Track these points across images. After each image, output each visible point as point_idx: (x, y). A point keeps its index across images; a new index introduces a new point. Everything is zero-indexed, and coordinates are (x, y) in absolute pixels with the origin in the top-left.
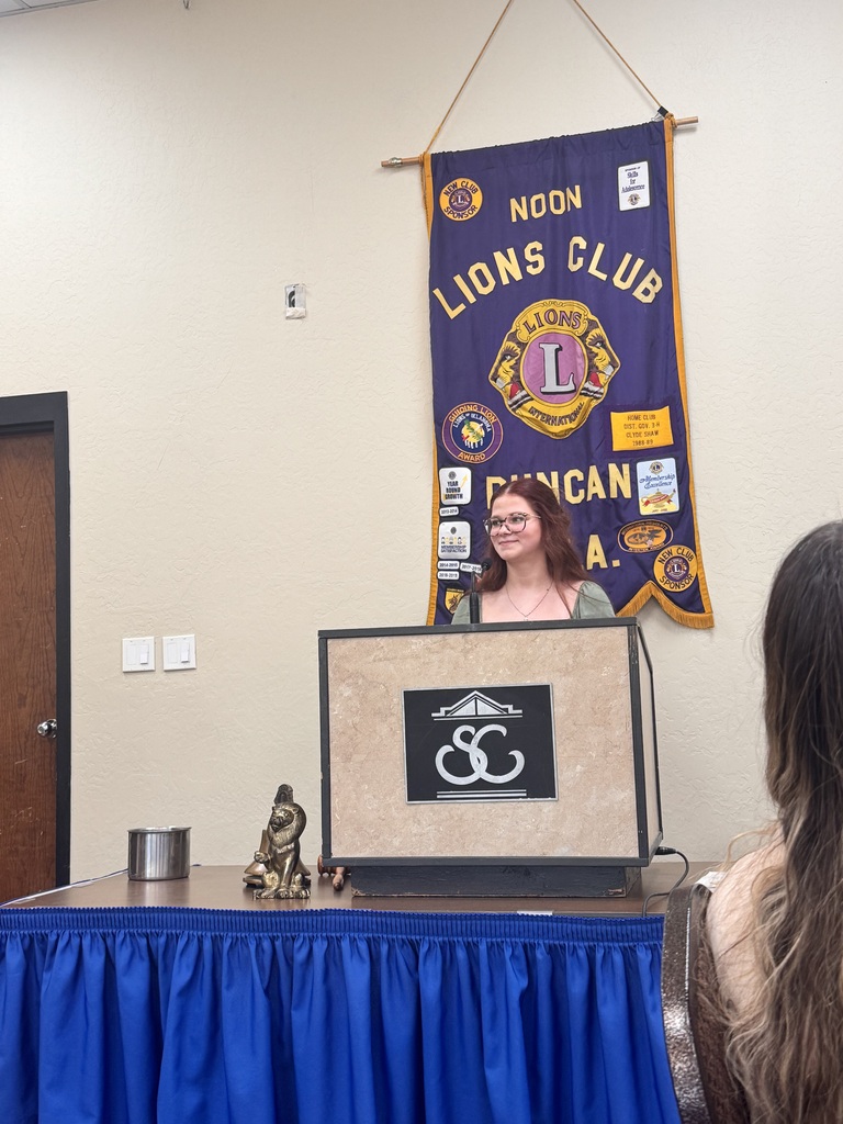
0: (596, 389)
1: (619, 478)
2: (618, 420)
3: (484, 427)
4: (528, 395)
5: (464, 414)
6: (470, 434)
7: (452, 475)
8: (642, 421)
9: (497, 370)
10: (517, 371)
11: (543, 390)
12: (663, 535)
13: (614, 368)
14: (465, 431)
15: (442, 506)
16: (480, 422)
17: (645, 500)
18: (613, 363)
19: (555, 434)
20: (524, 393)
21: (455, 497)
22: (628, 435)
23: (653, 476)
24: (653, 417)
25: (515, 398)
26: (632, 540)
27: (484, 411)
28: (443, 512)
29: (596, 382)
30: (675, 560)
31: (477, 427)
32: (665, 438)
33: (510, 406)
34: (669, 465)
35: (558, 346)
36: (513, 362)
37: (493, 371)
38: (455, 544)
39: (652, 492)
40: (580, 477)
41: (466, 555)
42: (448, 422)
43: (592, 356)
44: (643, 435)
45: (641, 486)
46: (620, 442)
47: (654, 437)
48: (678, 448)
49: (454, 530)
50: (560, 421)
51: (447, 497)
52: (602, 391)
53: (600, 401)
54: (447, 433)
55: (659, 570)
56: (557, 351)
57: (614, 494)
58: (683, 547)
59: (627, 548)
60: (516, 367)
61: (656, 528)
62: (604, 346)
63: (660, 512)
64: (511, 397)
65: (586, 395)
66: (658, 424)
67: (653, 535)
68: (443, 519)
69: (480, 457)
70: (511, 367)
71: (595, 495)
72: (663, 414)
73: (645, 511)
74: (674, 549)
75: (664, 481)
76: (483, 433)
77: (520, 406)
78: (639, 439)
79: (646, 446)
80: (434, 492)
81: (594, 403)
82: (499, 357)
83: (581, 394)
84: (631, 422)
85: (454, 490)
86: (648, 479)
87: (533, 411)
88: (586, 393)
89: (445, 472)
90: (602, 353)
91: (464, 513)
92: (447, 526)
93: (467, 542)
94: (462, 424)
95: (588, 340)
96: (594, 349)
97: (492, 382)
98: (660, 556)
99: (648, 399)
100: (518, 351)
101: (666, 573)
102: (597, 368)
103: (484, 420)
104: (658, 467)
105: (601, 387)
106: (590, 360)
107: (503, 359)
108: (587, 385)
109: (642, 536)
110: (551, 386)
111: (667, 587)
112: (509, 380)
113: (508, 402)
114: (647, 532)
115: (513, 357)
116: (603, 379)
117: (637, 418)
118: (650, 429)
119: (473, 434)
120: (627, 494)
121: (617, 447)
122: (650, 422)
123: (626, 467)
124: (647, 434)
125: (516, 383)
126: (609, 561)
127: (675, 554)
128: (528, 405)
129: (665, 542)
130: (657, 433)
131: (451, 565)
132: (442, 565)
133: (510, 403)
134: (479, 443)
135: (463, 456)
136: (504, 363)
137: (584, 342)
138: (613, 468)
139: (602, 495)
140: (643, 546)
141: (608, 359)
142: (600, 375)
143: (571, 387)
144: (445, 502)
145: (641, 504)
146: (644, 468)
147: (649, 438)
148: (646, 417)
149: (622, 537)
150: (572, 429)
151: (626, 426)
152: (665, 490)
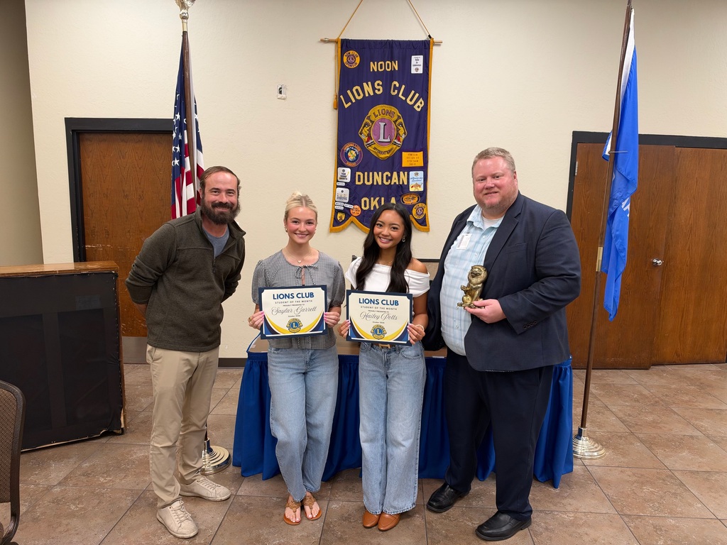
0: (398, 142)
1: (403, 176)
2: (405, 154)
3: (356, 153)
4: (373, 142)
5: (349, 147)
7: (344, 171)
9: (362, 130)
10: (370, 132)
11: (379, 140)
12: (417, 199)
13: (405, 135)
14: (349, 154)
15: (338, 181)
16: (354, 151)
17: (412, 186)
18: (405, 133)
19: (382, 158)
21: (343, 179)
22: (408, 161)
23: (415, 177)
24: (417, 155)
25: (369, 143)
26: (406, 200)
27: (356, 146)
28: (338, 184)
30: (419, 208)
32: (421, 164)
34: (421, 173)
35: (385, 123)
36: (368, 128)
37: (360, 130)
38: (343, 196)
39: (414, 183)
40: (390, 175)
41: (347, 201)
42: (343, 150)
43: (398, 130)
44: (413, 161)
45: (410, 181)
48: (424, 168)
49: (342, 191)
50: (384, 153)
51: (341, 178)
52: (401, 144)
53: (400, 147)
54: (342, 154)
55: (414, 211)
56: (385, 125)
57: (401, 183)
58: (422, 204)
59: (404, 202)
60: (369, 130)
61: (414, 196)
62: (402, 126)
63: (416, 191)
64: (367, 142)
66: (418, 158)
67: (413, 199)
68: (338, 186)
69: (354, 164)
70: (367, 130)
71: (395, 182)
72: (421, 154)
73: (411, 190)
74: (420, 204)
75: (419, 179)
76: (355, 155)
77: (370, 146)
78: (411, 163)
79: (413, 166)
80: (335, 175)
81: (398, 148)
82: (363, 125)
83: (393, 144)
85: (344, 176)
86: (413, 178)
87: (375, 148)
88: (395, 144)
89: (340, 169)
90: (401, 129)
91: (347, 186)
92: (339, 190)
93: (347, 196)
94: (348, 151)
95: (397, 123)
96: (399, 127)
97: (360, 135)
98: (415, 206)
99: (416, 147)
100: (371, 124)
101: (416, 212)
102: (399, 134)
103: (356, 150)
104: (417, 174)
105: (400, 142)
106: (397, 131)
107: (365, 126)
108: (395, 141)
109: (409, 199)
110: (381, 139)
111: (416, 217)
112: (366, 135)
113: (365, 144)
114: (411, 197)
115: (368, 126)
116: (402, 139)
117: (411, 155)
118: (415, 159)
119: (352, 155)
120: (406, 183)
121: (404, 165)
122: (415, 157)
123: (406, 173)
125: (369, 136)
127: (420, 206)
128: (373, 146)
129: (417, 202)
130: (418, 161)
131: (341, 204)
132: (337, 204)
134: (354, 159)
135: (348, 164)
136: (365, 128)
137: (395, 124)
138: (402, 173)
140: (410, 202)
141: (403, 131)
142: (400, 137)
143: (389, 140)
145: (410, 187)
146: (412, 174)
147: (415, 163)
148: (414, 155)
149: (403, 199)
150: (388, 157)
151: (407, 158)
152: (419, 183)
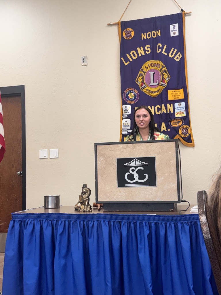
0: (164, 84)
1: (170, 107)
2: (170, 92)
3: (134, 94)
4: (146, 86)
5: (129, 91)
6: (131, 96)
7: (126, 107)
8: (176, 92)
9: (138, 79)
10: (143, 79)
11: (150, 84)
12: (181, 122)
13: (169, 78)
14: (129, 95)
15: (123, 115)
16: (133, 93)
17: (177, 113)
18: (168, 77)
19: (153, 96)
20: (145, 85)
21: (126, 113)
22: (172, 96)
23: (179, 107)
24: (179, 91)
25: (143, 86)
26: (173, 124)
27: (134, 90)
28: (123, 117)
29: (164, 82)
30: (184, 129)
31: (132, 94)
32: (182, 97)
33: (141, 89)
34: (183, 104)
35: (154, 73)
36: (142, 77)
37: (137, 79)
38: (127, 125)
39: (178, 111)
40: (160, 107)
41: (130, 128)
42: (125, 93)
43: (163, 75)
44: (176, 96)
45: (176, 110)
46: (170, 98)
47: (179, 97)
48: (186, 100)
49: (126, 121)
50: (154, 92)
51: (125, 113)
52: (166, 84)
53: (165, 87)
54: (125, 96)
55: (180, 132)
56: (154, 74)
57: (168, 112)
58: (186, 126)
59: (172, 126)
60: (143, 78)
61: (179, 121)
62: (166, 73)
63: (180, 116)
64: (141, 86)
65: (161, 86)
66: (180, 93)
67: (179, 122)
69: (133, 102)
70: (141, 78)
71: (164, 112)
72: (182, 91)
73: (177, 116)
74: (184, 126)
75: (182, 108)
76: (134, 96)
77: (144, 89)
78: (175, 97)
79: (177, 99)
80: (121, 111)
81: (164, 88)
82: (138, 76)
83: (160, 85)
84: (173, 93)
85: (126, 111)
86: (178, 108)
87: (147, 90)
88: (161, 85)
89: (124, 106)
90: (166, 74)
91: (129, 117)
92: (124, 120)
93: (130, 125)
94: (128, 94)
95: (162, 71)
96: (164, 73)
97: (136, 82)
98: (181, 128)
99: (178, 86)
100: (143, 74)
101: (182, 132)
102: (164, 78)
103: (134, 92)
104: (180, 105)
105: (165, 83)
106: (163, 76)
108: (162, 83)
109: (176, 123)
110: (152, 83)
111: (182, 136)
112: (141, 82)
114: (177, 122)
115: (142, 76)
116: (166, 81)
117: (175, 92)
118: (178, 95)
120: (172, 112)
121: (169, 99)
123: (172, 105)
124: (177, 96)
125: (143, 82)
126: (167, 129)
127: (184, 127)
128: (146, 88)
129: (182, 124)
130: (180, 96)
131: (125, 131)
132: (123, 131)
133: (141, 88)
134: (133, 98)
135: (129, 102)
136: (140, 77)
137: (161, 71)
138: (168, 105)
139: (165, 112)
140: (176, 125)
141: (167, 76)
142: (165, 80)
143: (157, 83)
144: (124, 114)
145: (176, 114)
146: (176, 105)
147: (178, 97)
148: (177, 92)
149: (171, 123)
150: (157, 95)
151: (172, 94)
152: (182, 111)
